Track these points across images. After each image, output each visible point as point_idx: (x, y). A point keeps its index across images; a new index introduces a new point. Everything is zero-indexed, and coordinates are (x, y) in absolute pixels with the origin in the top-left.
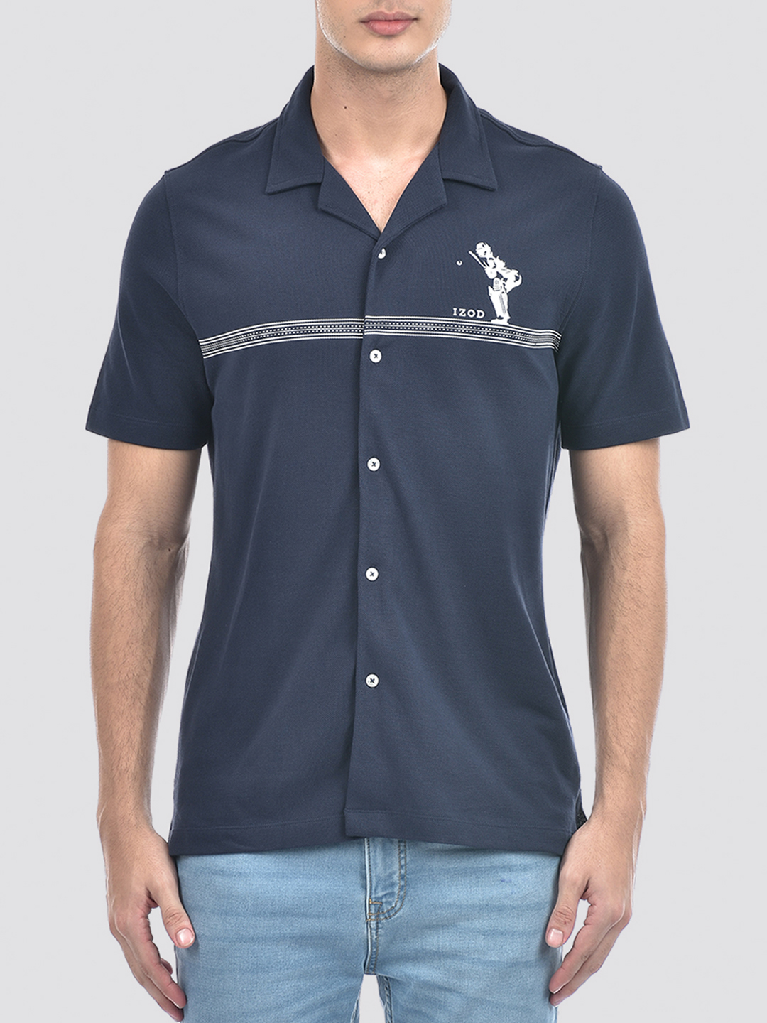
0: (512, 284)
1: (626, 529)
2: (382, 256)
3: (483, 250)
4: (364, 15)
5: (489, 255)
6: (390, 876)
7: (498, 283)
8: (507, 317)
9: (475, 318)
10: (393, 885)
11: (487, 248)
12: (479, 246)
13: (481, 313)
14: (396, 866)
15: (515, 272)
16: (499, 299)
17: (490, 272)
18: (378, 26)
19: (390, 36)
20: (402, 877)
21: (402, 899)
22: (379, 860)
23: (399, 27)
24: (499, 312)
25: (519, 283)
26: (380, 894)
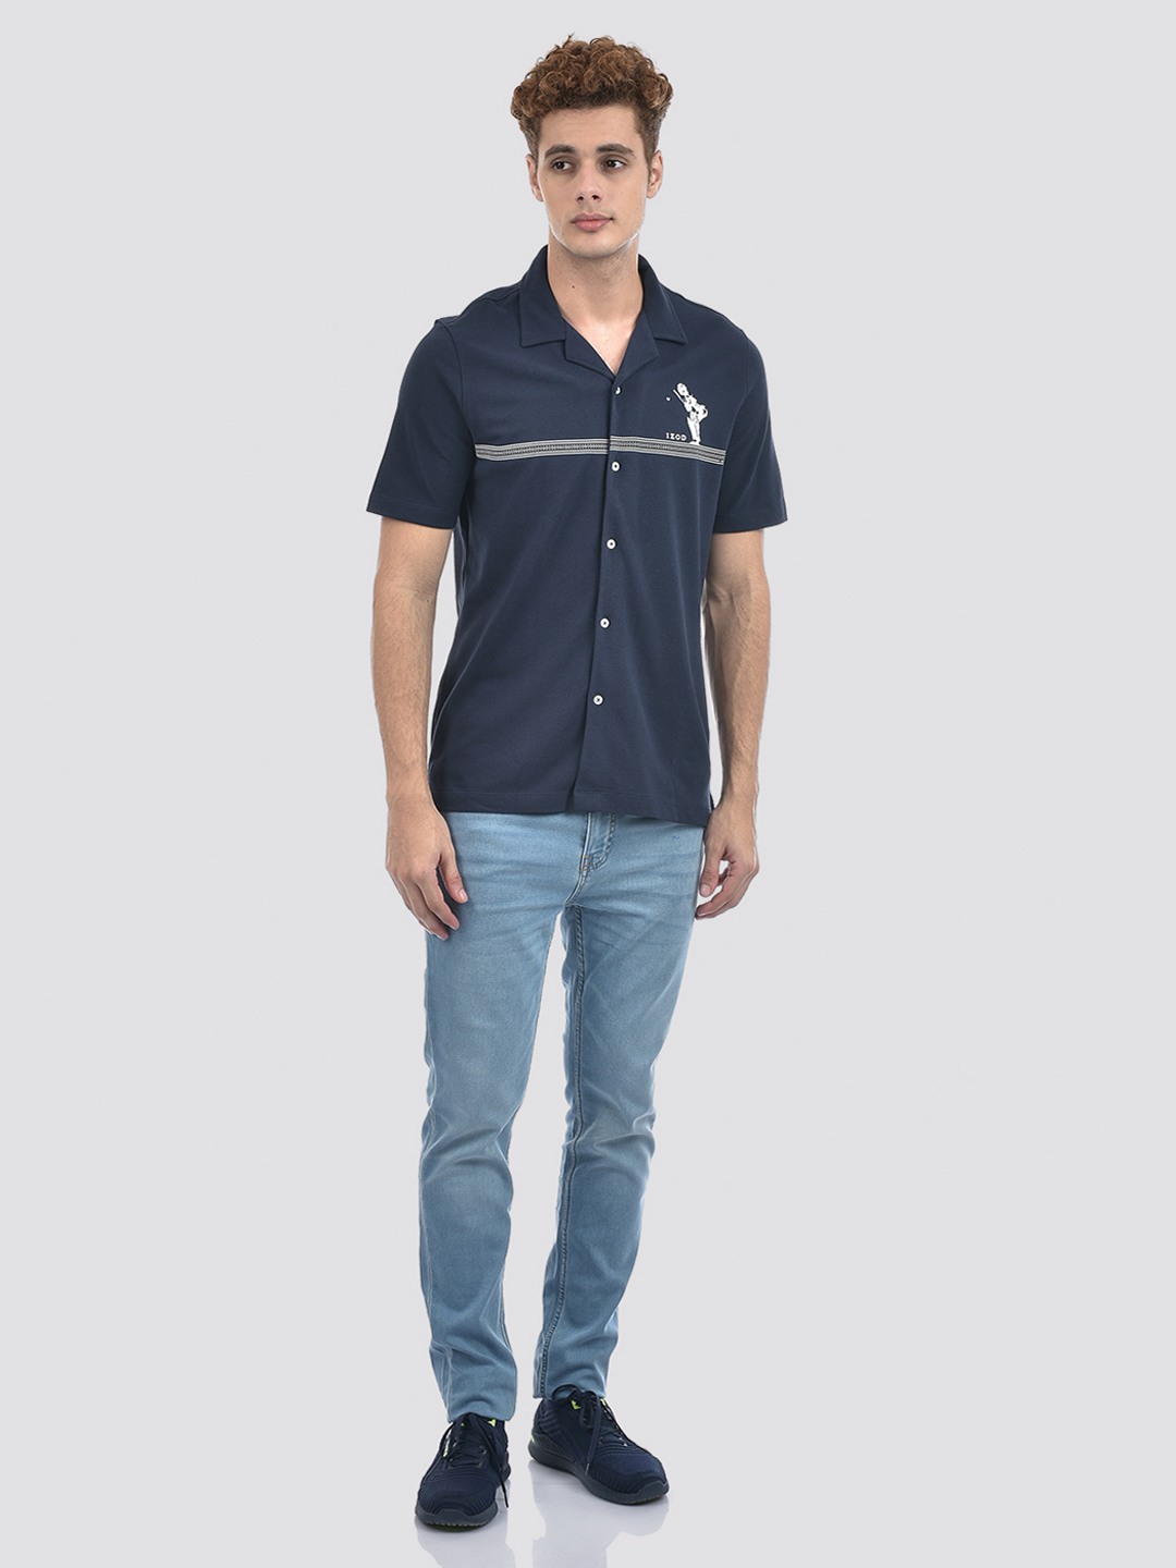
0: (702, 416)
1: (749, 592)
2: (618, 392)
3: (682, 389)
4: (573, 217)
5: (686, 393)
6: (603, 839)
7: (693, 415)
8: (699, 440)
9: (680, 440)
10: (602, 845)
11: (684, 388)
12: (679, 385)
13: (684, 437)
14: (608, 832)
15: (703, 407)
16: (694, 426)
17: (688, 408)
18: (583, 225)
19: (593, 231)
20: (610, 840)
21: (607, 854)
22: (597, 828)
23: (599, 224)
24: (694, 437)
25: (706, 415)
26: (593, 851)
